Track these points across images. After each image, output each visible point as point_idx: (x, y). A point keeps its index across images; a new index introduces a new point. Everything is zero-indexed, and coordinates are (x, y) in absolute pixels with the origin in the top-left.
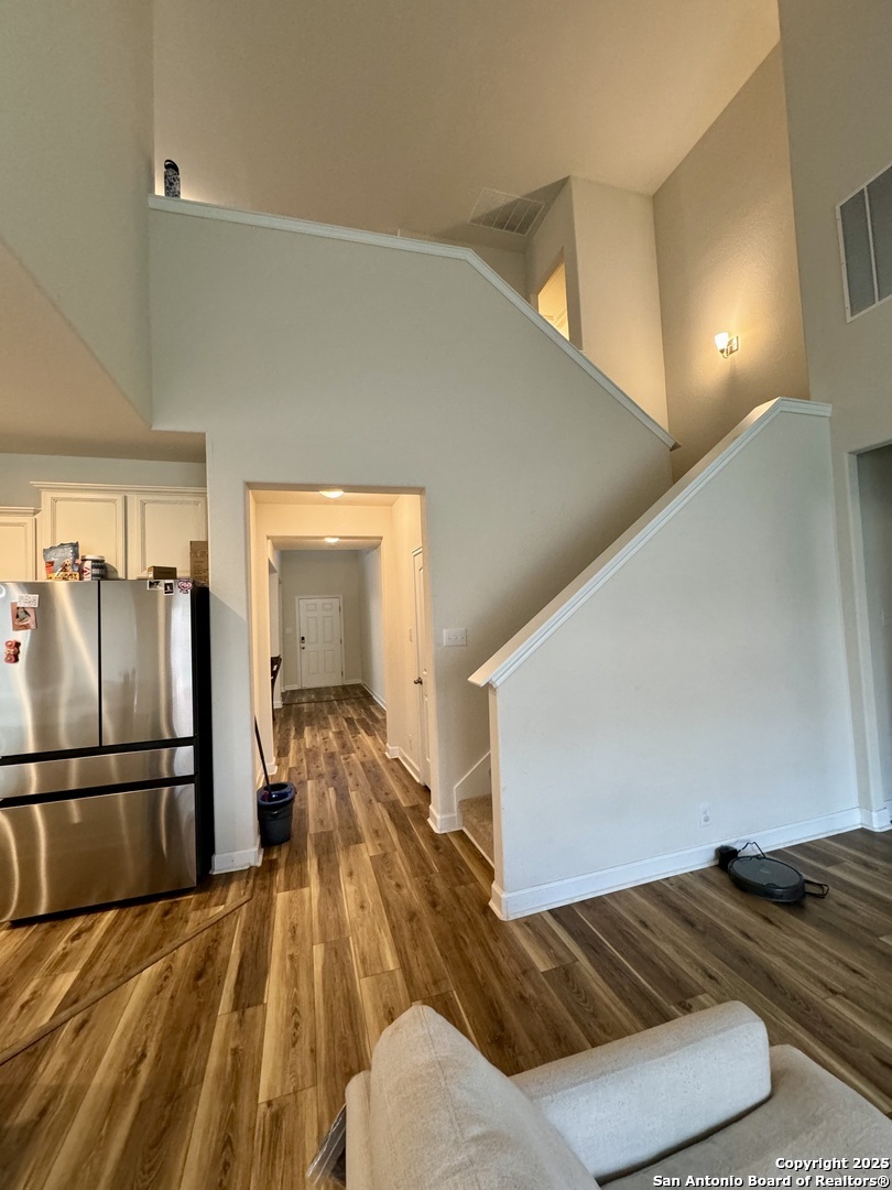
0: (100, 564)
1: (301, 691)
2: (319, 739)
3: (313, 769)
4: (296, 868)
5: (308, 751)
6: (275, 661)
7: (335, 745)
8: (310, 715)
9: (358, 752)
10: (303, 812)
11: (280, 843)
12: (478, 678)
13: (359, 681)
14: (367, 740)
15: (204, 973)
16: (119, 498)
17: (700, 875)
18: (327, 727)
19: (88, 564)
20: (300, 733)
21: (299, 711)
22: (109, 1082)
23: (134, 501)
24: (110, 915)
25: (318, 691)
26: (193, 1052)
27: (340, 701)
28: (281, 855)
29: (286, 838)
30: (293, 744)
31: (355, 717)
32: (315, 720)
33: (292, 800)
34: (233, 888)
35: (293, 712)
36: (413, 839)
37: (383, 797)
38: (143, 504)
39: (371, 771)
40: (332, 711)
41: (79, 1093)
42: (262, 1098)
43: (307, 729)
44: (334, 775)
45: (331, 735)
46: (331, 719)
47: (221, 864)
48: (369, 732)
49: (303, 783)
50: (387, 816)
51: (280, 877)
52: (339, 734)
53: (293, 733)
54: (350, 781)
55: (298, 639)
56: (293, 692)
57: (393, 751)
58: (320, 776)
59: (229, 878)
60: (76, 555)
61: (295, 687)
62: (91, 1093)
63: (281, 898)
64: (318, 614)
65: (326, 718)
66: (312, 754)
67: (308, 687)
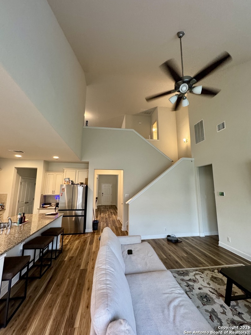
0: (72, 181)
1: (102, 206)
2: (104, 215)
3: (102, 220)
4: (98, 233)
5: (102, 217)
6: (97, 198)
7: (107, 217)
8: (103, 211)
9: (112, 218)
10: (100, 226)
11: (96, 230)
12: (127, 203)
13: (115, 204)
14: (114, 216)
15: (85, 242)
16: (75, 170)
17: (163, 239)
18: (106, 213)
19: (70, 181)
20: (100, 214)
21: (101, 210)
22: (75, 248)
23: (77, 171)
24: (71, 235)
25: (105, 206)
26: (84, 247)
27: (110, 208)
28: (96, 231)
29: (97, 229)
30: (99, 216)
31: (112, 212)
32: (104, 212)
33: (98, 223)
34: (88, 234)
35: (100, 210)
36: (118, 231)
37: (115, 225)
38: (79, 171)
39: (114, 222)
40: (108, 210)
41: (72, 249)
42: (93, 251)
43: (102, 213)
44: (106, 221)
45: (107, 215)
46: (107, 212)
47: (87, 231)
48: (115, 215)
49: (100, 222)
50: (114, 228)
51: (96, 234)
52: (109, 215)
53: (99, 214)
54: (109, 222)
55: (102, 193)
56: (100, 206)
57: (118, 218)
58: (104, 221)
59: (88, 233)
60: (69, 180)
61: (100, 205)
62: (73, 249)
63: (96, 236)
64: (107, 188)
65: (106, 212)
66: (103, 218)
67: (103, 205)
